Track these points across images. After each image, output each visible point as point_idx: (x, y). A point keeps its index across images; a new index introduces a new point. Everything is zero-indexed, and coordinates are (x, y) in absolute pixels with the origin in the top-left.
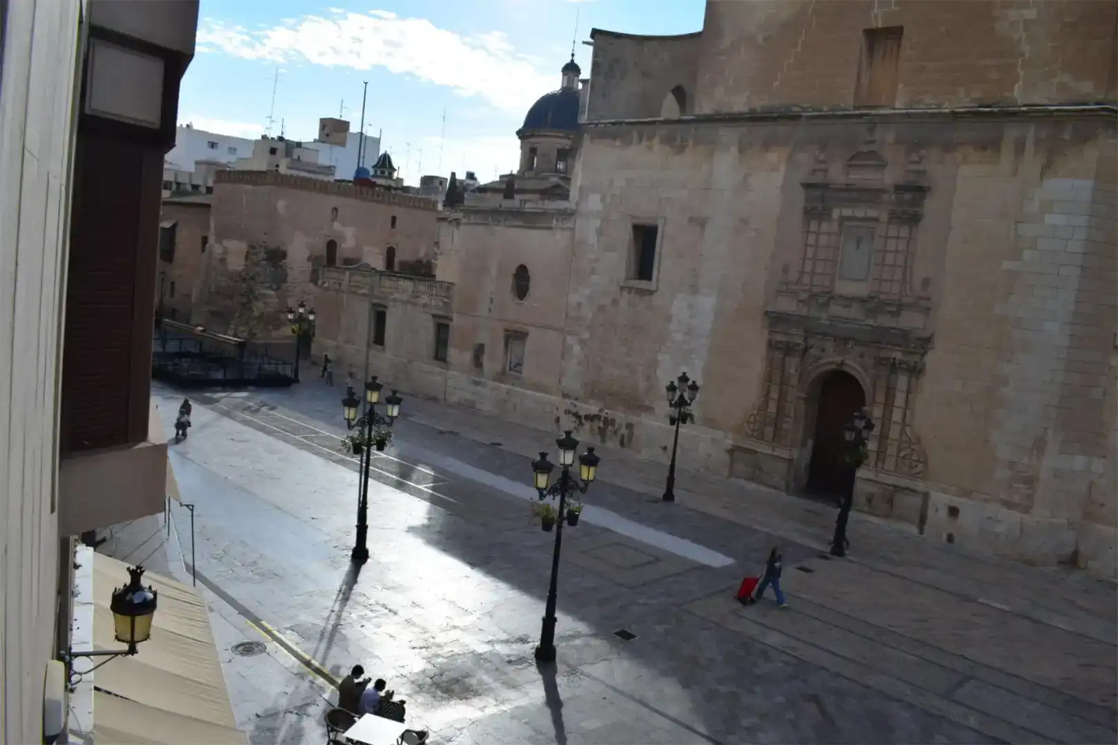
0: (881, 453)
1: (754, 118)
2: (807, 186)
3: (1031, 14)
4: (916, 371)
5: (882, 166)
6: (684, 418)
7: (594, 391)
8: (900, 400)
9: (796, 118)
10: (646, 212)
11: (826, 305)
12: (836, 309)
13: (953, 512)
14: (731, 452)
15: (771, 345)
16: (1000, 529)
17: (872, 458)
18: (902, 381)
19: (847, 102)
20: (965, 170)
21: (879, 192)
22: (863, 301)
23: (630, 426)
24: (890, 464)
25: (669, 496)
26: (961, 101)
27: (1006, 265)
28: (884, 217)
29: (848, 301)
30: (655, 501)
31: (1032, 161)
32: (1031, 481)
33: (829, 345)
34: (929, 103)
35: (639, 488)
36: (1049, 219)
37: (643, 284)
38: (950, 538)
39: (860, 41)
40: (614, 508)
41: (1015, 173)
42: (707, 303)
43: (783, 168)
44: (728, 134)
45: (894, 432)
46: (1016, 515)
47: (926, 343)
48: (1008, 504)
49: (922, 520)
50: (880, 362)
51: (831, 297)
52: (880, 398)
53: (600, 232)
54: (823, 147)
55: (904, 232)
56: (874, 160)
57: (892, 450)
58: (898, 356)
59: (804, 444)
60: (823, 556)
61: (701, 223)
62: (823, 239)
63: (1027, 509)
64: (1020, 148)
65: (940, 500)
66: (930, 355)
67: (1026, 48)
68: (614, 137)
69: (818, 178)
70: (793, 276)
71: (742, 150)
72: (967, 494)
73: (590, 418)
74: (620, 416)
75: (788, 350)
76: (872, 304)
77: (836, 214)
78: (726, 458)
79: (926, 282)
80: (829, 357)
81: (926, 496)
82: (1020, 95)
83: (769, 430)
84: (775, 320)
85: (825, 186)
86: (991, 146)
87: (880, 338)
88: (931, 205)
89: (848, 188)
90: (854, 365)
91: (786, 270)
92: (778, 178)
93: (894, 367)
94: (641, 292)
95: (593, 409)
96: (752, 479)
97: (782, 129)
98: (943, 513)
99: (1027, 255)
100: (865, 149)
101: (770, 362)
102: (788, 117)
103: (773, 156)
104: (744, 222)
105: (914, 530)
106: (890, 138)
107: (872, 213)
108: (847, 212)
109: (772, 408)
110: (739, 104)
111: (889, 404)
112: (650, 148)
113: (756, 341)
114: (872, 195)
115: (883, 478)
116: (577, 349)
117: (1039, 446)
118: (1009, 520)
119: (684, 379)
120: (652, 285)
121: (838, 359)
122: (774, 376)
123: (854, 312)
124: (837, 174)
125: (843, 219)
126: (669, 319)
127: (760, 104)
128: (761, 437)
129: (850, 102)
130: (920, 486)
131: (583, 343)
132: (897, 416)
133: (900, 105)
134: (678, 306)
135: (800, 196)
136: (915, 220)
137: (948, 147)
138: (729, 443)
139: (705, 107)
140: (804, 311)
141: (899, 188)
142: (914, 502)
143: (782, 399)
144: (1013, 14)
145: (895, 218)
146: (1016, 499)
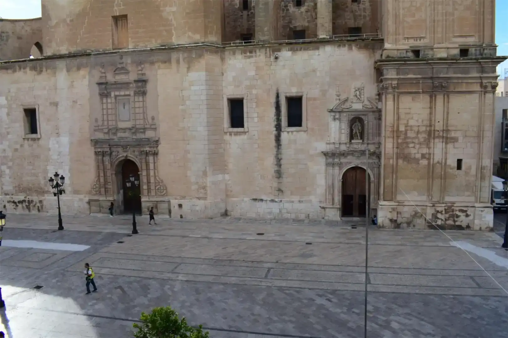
0: (149, 189)
1: (71, 56)
2: (99, 84)
3: (174, 9)
4: (156, 154)
5: (127, 73)
6: (61, 192)
7: (20, 189)
8: (151, 166)
9: (89, 55)
10: (29, 102)
11: (115, 134)
12: (120, 134)
13: (180, 206)
14: (89, 203)
15: (96, 153)
16: (197, 208)
17: (145, 192)
18: (151, 159)
19: (109, 47)
20: (160, 72)
21: (128, 84)
22: (130, 129)
23: (41, 202)
24: (153, 193)
25: (61, 228)
26: (154, 44)
27: (181, 107)
28: (132, 93)
29: (124, 130)
30: (54, 231)
31: (183, 66)
32: (204, 188)
33: (120, 150)
34: (141, 46)
35: (47, 227)
36: (193, 88)
37: (34, 136)
38: (181, 217)
39: (110, 21)
40: (34, 239)
41: (178, 71)
42: (65, 140)
43: (87, 77)
44: (61, 64)
45: (152, 180)
46: (202, 202)
47: (157, 142)
48: (199, 198)
49: (170, 212)
50: (141, 152)
51: (117, 130)
52: (144, 167)
53: (8, 114)
54: (103, 66)
55: (141, 99)
56: (124, 70)
57: (153, 187)
58: (147, 149)
59: (119, 193)
60: (129, 235)
61: (56, 104)
62: (110, 106)
63: (205, 199)
64: (178, 62)
65: (174, 203)
66: (160, 147)
67: (174, 22)
68: (6, 68)
69: (103, 81)
70: (100, 123)
71: (68, 71)
72: (184, 197)
73: (21, 202)
74: (35, 198)
75: (103, 154)
76: (134, 130)
77: (113, 94)
78: (87, 206)
79: (153, 119)
80: (122, 155)
81: (169, 202)
82: (175, 41)
83: (103, 190)
84: (96, 142)
85: (106, 83)
86: (168, 61)
87: (139, 143)
88: (149, 87)
89: (116, 83)
90: (132, 156)
91: (96, 120)
92: (86, 82)
93: (147, 154)
94: (34, 140)
95: (22, 198)
96: (100, 212)
97: (84, 60)
98: (177, 207)
99: (188, 103)
100: (120, 66)
101: (97, 161)
102: (86, 55)
103: (82, 72)
104: (75, 102)
105: (168, 217)
106: (129, 61)
107: (127, 93)
108: (117, 93)
109: (102, 180)
110: (64, 50)
111: (148, 169)
112: (25, 73)
113: (89, 152)
114: (125, 85)
115: (152, 199)
116: (7, 171)
117: (205, 174)
118: (200, 204)
119: (56, 175)
120: (38, 136)
121: (125, 154)
122: (100, 167)
123: (127, 134)
124: (110, 78)
125: (116, 96)
126: (49, 150)
127: (73, 50)
128: (100, 193)
129: (111, 47)
130: (166, 199)
131: (9, 168)
132: (152, 173)
133: (131, 47)
134: (52, 143)
135: (96, 89)
136: (144, 93)
137: (152, 63)
138: (87, 199)
139: (48, 52)
140: (107, 137)
141: (135, 81)
142: (165, 206)
143: (105, 175)
144: (168, 9)
145: (136, 93)
146: (201, 195)
